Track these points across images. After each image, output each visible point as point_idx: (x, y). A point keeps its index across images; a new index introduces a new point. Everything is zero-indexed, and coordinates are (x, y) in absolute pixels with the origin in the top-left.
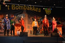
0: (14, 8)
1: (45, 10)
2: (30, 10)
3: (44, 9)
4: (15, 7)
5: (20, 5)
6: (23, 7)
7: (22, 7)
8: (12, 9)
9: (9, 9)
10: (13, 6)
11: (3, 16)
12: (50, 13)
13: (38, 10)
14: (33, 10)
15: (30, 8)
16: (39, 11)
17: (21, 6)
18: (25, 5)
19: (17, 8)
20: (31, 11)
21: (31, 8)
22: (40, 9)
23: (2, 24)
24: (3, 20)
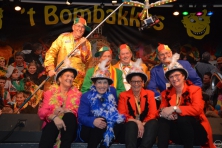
2: (120, 23)
4: (58, 13)
5: (79, 7)
6: (89, 13)
7: (86, 13)
8: (47, 22)
9: (33, 23)
10: (50, 11)
11: (10, 51)
12: (207, 32)
14: (132, 24)
17: (81, 11)
18: (96, 5)
19: (66, 18)
20: (121, 27)
21: (124, 18)
22: (163, 18)
23: (8, 84)
24: (11, 69)
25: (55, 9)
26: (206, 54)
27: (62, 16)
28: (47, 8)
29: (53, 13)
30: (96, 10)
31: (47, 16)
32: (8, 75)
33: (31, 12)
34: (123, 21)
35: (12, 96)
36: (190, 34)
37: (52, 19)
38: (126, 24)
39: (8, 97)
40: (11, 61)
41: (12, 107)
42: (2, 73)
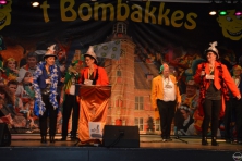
0: (69, 14)
1: (220, 20)
2: (147, 20)
3: (213, 13)
4: (76, 8)
5: (100, 1)
6: (112, 9)
7: (108, 8)
8: (64, 18)
9: (47, 19)
10: (67, 5)
11: (21, 51)
13: (185, 20)
14: (160, 22)
15: (143, 13)
16: (190, 24)
17: (103, 6)
19: (85, 14)
20: (148, 25)
21: (151, 14)
22: (195, 16)
23: (20, 89)
24: (22, 72)
25: (73, 3)
27: (80, 12)
28: (63, 2)
29: (70, 8)
30: (119, 6)
31: (63, 11)
32: (19, 79)
33: (45, 6)
34: (150, 18)
35: (24, 104)
38: (154, 22)
40: (22, 63)
41: (25, 115)
42: (12, 77)
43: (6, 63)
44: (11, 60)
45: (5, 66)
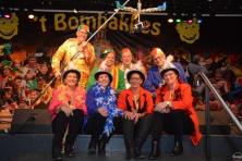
2: (121, 29)
3: (171, 21)
4: (66, 20)
5: (85, 15)
6: (94, 20)
7: (91, 20)
8: (57, 28)
9: (44, 30)
10: (60, 18)
12: (197, 38)
13: (151, 28)
15: (119, 23)
16: (155, 31)
17: (87, 18)
18: (100, 13)
19: (73, 24)
20: (123, 32)
21: (125, 24)
22: (159, 25)
23: (23, 83)
24: (25, 70)
25: (64, 16)
26: (196, 56)
27: (70, 23)
28: (56, 16)
29: (62, 21)
30: (100, 18)
31: (57, 22)
32: (23, 75)
33: (43, 20)
34: (124, 27)
35: (27, 94)
36: (183, 39)
37: (61, 25)
38: (127, 29)
39: (24, 95)
40: (26, 63)
41: (27, 103)
42: (17, 74)
43: (14, 63)
44: (17, 61)
45: (13, 66)
